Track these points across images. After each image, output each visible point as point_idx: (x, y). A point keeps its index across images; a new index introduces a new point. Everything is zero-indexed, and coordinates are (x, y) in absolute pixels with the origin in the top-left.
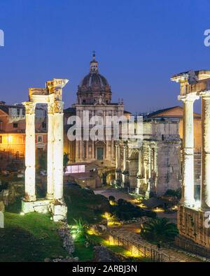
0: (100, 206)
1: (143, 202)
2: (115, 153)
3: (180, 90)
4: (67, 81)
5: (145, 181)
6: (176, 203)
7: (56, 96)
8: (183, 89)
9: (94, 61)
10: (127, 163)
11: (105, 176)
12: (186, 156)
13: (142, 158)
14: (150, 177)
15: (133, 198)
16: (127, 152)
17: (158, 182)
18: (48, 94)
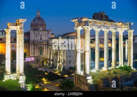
0: (41, 75)
1: (60, 72)
2: (47, 52)
3: (75, 25)
4: (26, 20)
5: (61, 63)
6: (74, 72)
7: (21, 27)
8: (76, 25)
9: (38, 12)
10: (53, 56)
11: (43, 62)
12: (77, 53)
13: (59, 54)
14: (63, 62)
15: (55, 71)
16: (53, 51)
17: (66, 64)
18: (17, 25)
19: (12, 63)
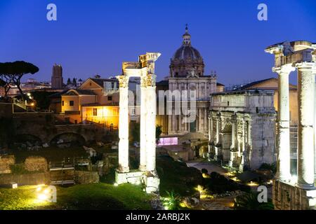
0: (192, 178)
1: (237, 175)
2: (207, 126)
3: (274, 62)
4: (159, 55)
5: (239, 154)
6: (272, 177)
7: (149, 70)
8: (278, 61)
9: (187, 34)
10: (220, 136)
11: (197, 149)
12: (281, 130)
13: (236, 131)
14: (244, 150)
15: (226, 171)
16: (220, 125)
17: (252, 156)
18: (140, 67)
19: (132, 149)
